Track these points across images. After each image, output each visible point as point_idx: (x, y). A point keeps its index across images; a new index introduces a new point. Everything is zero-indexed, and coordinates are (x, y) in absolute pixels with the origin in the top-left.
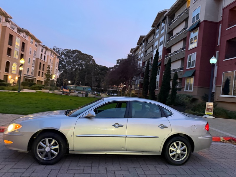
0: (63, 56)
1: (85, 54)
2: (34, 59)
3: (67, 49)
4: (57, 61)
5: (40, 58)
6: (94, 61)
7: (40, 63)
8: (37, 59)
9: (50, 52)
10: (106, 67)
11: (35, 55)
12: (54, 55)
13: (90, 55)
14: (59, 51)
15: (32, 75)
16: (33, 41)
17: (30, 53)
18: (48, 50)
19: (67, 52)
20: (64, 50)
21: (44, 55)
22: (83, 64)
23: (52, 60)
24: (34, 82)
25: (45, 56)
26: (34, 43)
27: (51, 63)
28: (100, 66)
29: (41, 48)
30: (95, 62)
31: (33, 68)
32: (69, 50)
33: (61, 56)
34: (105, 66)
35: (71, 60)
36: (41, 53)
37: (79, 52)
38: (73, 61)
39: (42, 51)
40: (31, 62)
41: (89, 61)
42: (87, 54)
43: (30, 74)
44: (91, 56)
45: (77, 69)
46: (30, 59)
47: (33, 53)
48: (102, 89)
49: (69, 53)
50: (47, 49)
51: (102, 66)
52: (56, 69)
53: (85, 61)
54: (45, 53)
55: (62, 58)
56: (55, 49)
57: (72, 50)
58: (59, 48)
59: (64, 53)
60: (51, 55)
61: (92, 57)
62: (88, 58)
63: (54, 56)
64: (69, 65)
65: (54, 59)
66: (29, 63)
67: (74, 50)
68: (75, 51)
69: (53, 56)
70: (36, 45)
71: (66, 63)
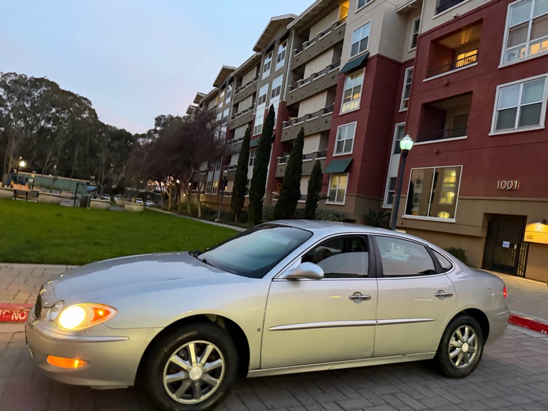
1: (70, 93)
3: (15, 74)
6: (93, 112)
10: (127, 131)
13: (82, 97)
19: (15, 81)
20: (7, 74)
22: (63, 119)
28: (111, 127)
30: (98, 116)
32: (23, 78)
34: (124, 130)
37: (53, 85)
38: (33, 107)
41: (79, 112)
42: (75, 93)
44: (85, 99)
45: (43, 129)
48: (114, 186)
49: (21, 86)
51: (115, 128)
53: (69, 110)
57: (28, 77)
59: (4, 82)
61: (90, 102)
62: (76, 103)
64: (18, 117)
67: (35, 77)
68: (38, 83)
71: (12, 111)
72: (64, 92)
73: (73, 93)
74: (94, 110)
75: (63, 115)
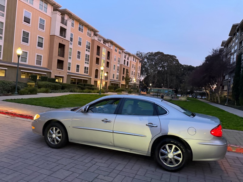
0: (146, 60)
1: (168, 55)
2: (119, 65)
3: (149, 53)
4: (140, 65)
5: (123, 64)
6: (177, 61)
7: (124, 69)
8: (121, 65)
9: (133, 57)
10: (192, 66)
11: (119, 61)
12: (137, 59)
13: (173, 56)
14: (142, 55)
15: (117, 80)
16: (117, 49)
17: (115, 60)
18: (131, 56)
19: (150, 55)
20: (147, 54)
21: (127, 60)
22: (166, 66)
23: (135, 64)
24: (119, 86)
25: (128, 62)
26: (118, 50)
27: (134, 67)
28: (185, 65)
29: (124, 55)
30: (179, 62)
31: (118, 74)
32: (152, 53)
33: (144, 60)
35: (153, 63)
36: (124, 59)
37: (162, 53)
38: (155, 63)
39: (125, 57)
40: (116, 68)
41: (171, 62)
43: (115, 79)
44: (174, 56)
45: (159, 71)
46: (115, 65)
47: (117, 60)
49: (151, 56)
50: (129, 55)
51: (187, 66)
52: (139, 73)
53: (167, 62)
54: (128, 59)
55: (145, 62)
56: (138, 54)
57: (154, 52)
58: (141, 53)
59: (146, 56)
60: (133, 60)
61: (176, 57)
62: (172, 58)
63: (137, 61)
64: (151, 68)
65: (137, 64)
66: (114, 69)
67: (156, 52)
68: (158, 53)
69: (135, 61)
70: (120, 53)
71: (149, 66)
72: (166, 55)
73: (169, 55)
74: (178, 60)
75: (165, 64)
